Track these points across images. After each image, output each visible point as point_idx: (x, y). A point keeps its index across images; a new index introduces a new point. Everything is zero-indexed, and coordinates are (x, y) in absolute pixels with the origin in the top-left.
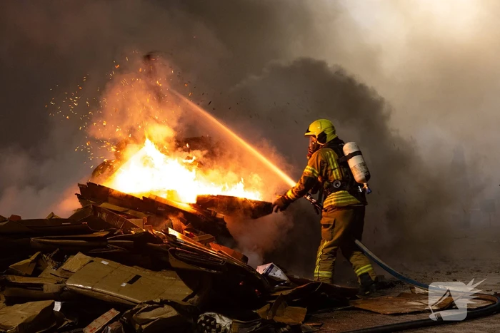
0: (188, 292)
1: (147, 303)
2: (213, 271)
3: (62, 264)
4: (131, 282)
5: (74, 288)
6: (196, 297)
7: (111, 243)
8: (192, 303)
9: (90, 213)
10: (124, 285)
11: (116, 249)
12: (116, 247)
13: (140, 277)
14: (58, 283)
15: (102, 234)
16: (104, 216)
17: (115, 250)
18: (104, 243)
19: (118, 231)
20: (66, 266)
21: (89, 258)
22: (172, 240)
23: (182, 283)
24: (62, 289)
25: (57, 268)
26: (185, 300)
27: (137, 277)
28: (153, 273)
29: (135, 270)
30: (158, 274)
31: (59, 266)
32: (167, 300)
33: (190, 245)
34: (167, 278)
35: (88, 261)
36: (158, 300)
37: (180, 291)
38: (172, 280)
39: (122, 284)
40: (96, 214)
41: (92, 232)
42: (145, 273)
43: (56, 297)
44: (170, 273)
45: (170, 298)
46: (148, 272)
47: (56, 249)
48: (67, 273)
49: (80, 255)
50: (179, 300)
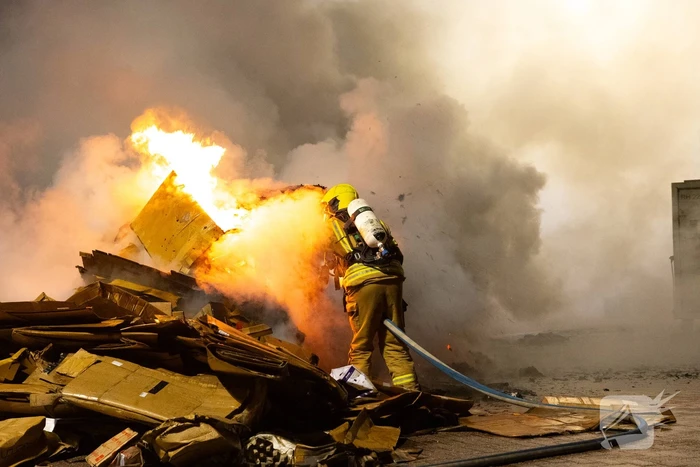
0: (234, 404)
1: (175, 420)
2: (269, 376)
3: (57, 366)
4: (154, 391)
5: (73, 399)
6: (246, 412)
7: (126, 337)
8: (240, 420)
9: (97, 294)
10: (144, 395)
11: (134, 344)
12: (132, 341)
13: (167, 383)
14: (51, 392)
15: (114, 322)
16: (117, 298)
17: (132, 346)
18: (116, 337)
19: (137, 319)
20: (63, 368)
21: (95, 357)
22: (212, 332)
23: (225, 393)
24: (57, 402)
25: (49, 371)
26: (230, 417)
27: (163, 384)
28: (186, 378)
29: (160, 375)
30: (192, 380)
31: (53, 368)
32: (204, 417)
33: (237, 339)
34: (205, 385)
35: (93, 361)
36: (191, 417)
37: (222, 403)
38: (211, 388)
39: (141, 393)
40: (105, 296)
41: (99, 321)
42: (175, 379)
43: (47, 412)
44: (208, 377)
45: (208, 414)
46: (178, 377)
47: (48, 345)
48: (63, 378)
49: (82, 353)
50: (221, 416)
